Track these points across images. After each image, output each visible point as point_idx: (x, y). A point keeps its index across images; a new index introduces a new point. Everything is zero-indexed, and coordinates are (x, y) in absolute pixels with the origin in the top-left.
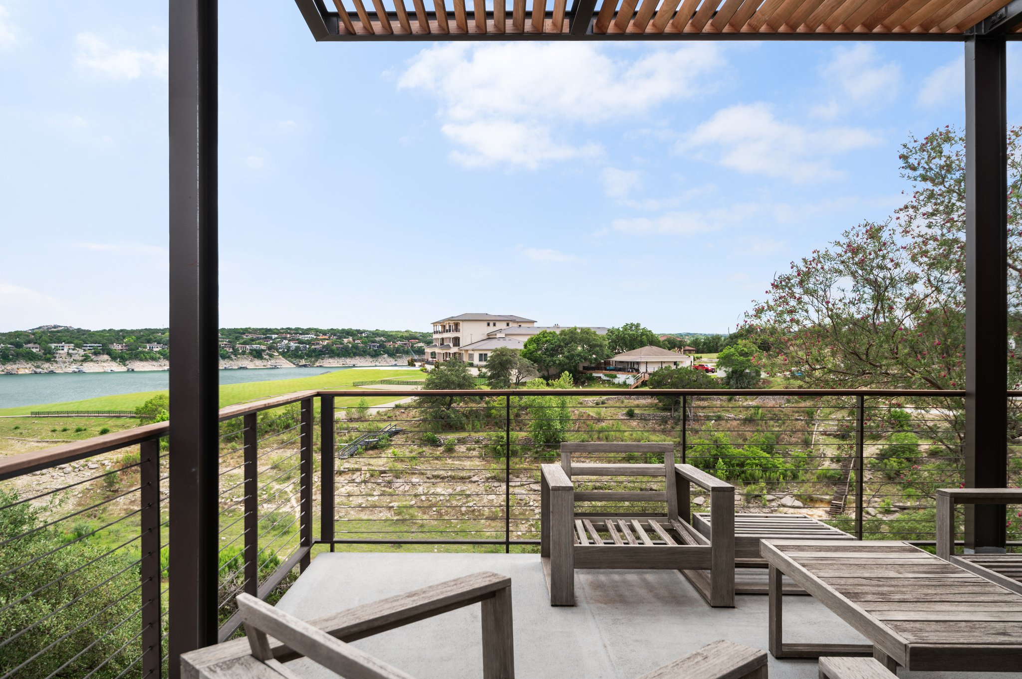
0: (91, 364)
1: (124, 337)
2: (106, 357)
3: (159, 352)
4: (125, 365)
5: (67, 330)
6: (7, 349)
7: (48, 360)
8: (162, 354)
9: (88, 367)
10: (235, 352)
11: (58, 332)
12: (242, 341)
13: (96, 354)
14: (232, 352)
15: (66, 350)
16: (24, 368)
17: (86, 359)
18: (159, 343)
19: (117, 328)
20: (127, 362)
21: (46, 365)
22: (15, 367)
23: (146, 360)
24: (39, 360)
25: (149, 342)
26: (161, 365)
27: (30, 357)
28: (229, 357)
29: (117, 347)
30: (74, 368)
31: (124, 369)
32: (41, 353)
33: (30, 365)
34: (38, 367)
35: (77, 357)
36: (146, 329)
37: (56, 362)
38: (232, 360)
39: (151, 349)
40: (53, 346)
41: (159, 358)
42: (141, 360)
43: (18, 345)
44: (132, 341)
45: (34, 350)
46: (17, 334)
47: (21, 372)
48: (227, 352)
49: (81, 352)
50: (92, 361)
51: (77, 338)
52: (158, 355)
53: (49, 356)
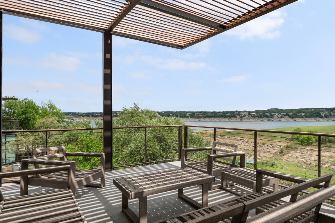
0: (283, 119)
1: (293, 111)
2: (287, 117)
3: (304, 115)
4: (293, 119)
5: (277, 109)
6: (262, 114)
7: (272, 117)
8: (305, 116)
9: (282, 119)
10: (331, 116)
11: (274, 110)
12: (333, 112)
13: (284, 116)
14: (329, 116)
15: (276, 115)
16: (266, 119)
17: (282, 117)
18: (304, 113)
19: (291, 109)
20: (294, 118)
21: (271, 119)
22: (263, 119)
23: (299, 118)
24: (269, 117)
25: (300, 112)
26: (304, 119)
27: (267, 117)
28: (328, 117)
29: (291, 114)
30: (278, 120)
31: (293, 120)
32: (270, 116)
33: (267, 119)
34: (269, 119)
35: (279, 117)
36: (300, 109)
37: (274, 118)
38: (329, 118)
39: (301, 115)
40: (273, 114)
41: (304, 117)
42: (298, 118)
43: (264, 114)
44: (295, 112)
45: (268, 115)
46: (264, 111)
47: (265, 120)
48: (328, 116)
49: (280, 115)
50: (283, 118)
51: (279, 111)
52: (303, 116)
53: (272, 116)
